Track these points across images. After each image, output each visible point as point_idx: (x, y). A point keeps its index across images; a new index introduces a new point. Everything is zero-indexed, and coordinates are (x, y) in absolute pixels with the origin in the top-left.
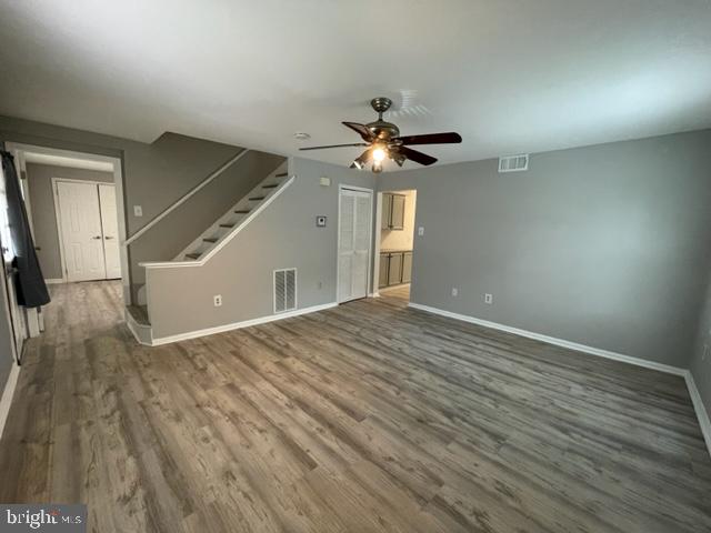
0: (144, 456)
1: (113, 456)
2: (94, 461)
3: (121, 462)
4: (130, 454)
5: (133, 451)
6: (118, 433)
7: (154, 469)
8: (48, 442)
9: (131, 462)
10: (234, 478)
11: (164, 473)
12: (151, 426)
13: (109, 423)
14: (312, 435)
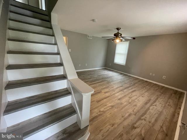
0: (148, 107)
1: (152, 111)
2: (156, 114)
3: (152, 109)
4: (149, 109)
5: (148, 109)
6: (147, 114)
7: (148, 105)
8: (161, 127)
9: (151, 108)
11: (149, 103)
12: (141, 109)
13: (146, 118)
14: (129, 90)
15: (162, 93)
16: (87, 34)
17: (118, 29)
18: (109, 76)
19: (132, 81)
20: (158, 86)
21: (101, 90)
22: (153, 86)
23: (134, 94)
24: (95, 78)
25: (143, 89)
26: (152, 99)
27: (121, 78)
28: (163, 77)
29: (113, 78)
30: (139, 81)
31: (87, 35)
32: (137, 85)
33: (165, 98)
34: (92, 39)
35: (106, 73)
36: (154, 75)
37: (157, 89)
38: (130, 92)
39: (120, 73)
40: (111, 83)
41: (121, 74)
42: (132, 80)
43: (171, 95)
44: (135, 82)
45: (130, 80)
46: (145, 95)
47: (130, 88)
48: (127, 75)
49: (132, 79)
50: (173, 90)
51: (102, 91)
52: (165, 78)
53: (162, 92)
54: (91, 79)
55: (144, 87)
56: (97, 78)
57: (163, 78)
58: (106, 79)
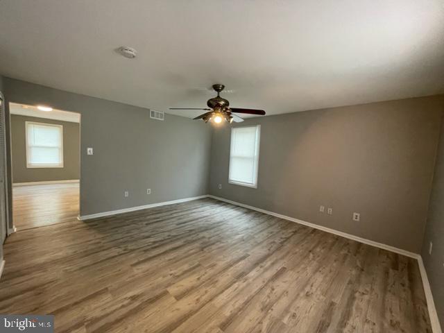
10: (308, 292)
14: (266, 270)
15: (362, 270)
16: (148, 108)
17: (217, 88)
18: (213, 221)
19: (277, 233)
20: (347, 243)
21: (169, 285)
22: (333, 244)
23: (280, 285)
24: (167, 234)
25: (306, 261)
26: (337, 300)
27: (247, 225)
28: (354, 217)
29: (222, 227)
30: (295, 232)
31: (149, 110)
32: (288, 246)
33: (372, 289)
34: (163, 119)
35: (205, 214)
36: (330, 211)
37: (345, 256)
38: (269, 281)
39: (245, 210)
40: (214, 247)
41: (249, 211)
42: (276, 231)
43: (387, 273)
44: (283, 236)
45: (271, 230)
46: (314, 289)
47: (268, 263)
48: (264, 214)
49: (277, 225)
50: (386, 252)
51: (168, 289)
52: (358, 220)
53: (358, 264)
54: (152, 240)
55: (310, 251)
56: (174, 234)
57: (354, 219)
58: (201, 235)
